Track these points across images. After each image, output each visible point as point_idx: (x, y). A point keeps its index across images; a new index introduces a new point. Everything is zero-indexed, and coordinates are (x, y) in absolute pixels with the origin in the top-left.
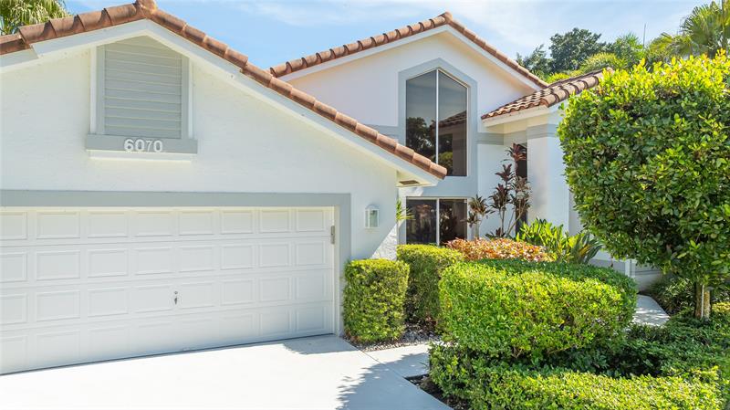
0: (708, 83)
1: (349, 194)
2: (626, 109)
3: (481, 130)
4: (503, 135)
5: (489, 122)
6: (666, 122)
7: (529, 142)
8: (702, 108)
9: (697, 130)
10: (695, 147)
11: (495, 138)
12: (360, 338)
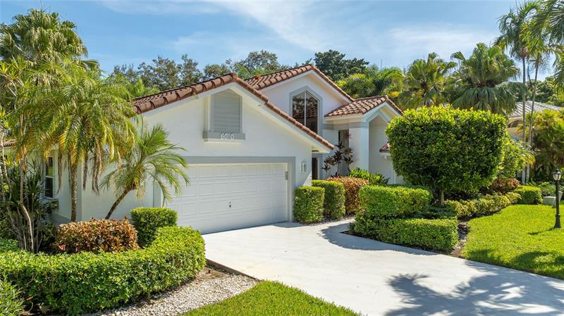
0: (450, 121)
1: (295, 157)
2: (420, 127)
3: (324, 122)
4: (333, 125)
5: (328, 119)
6: (436, 133)
7: (350, 130)
8: (447, 129)
9: (446, 137)
10: (446, 143)
11: (330, 127)
12: (306, 221)
